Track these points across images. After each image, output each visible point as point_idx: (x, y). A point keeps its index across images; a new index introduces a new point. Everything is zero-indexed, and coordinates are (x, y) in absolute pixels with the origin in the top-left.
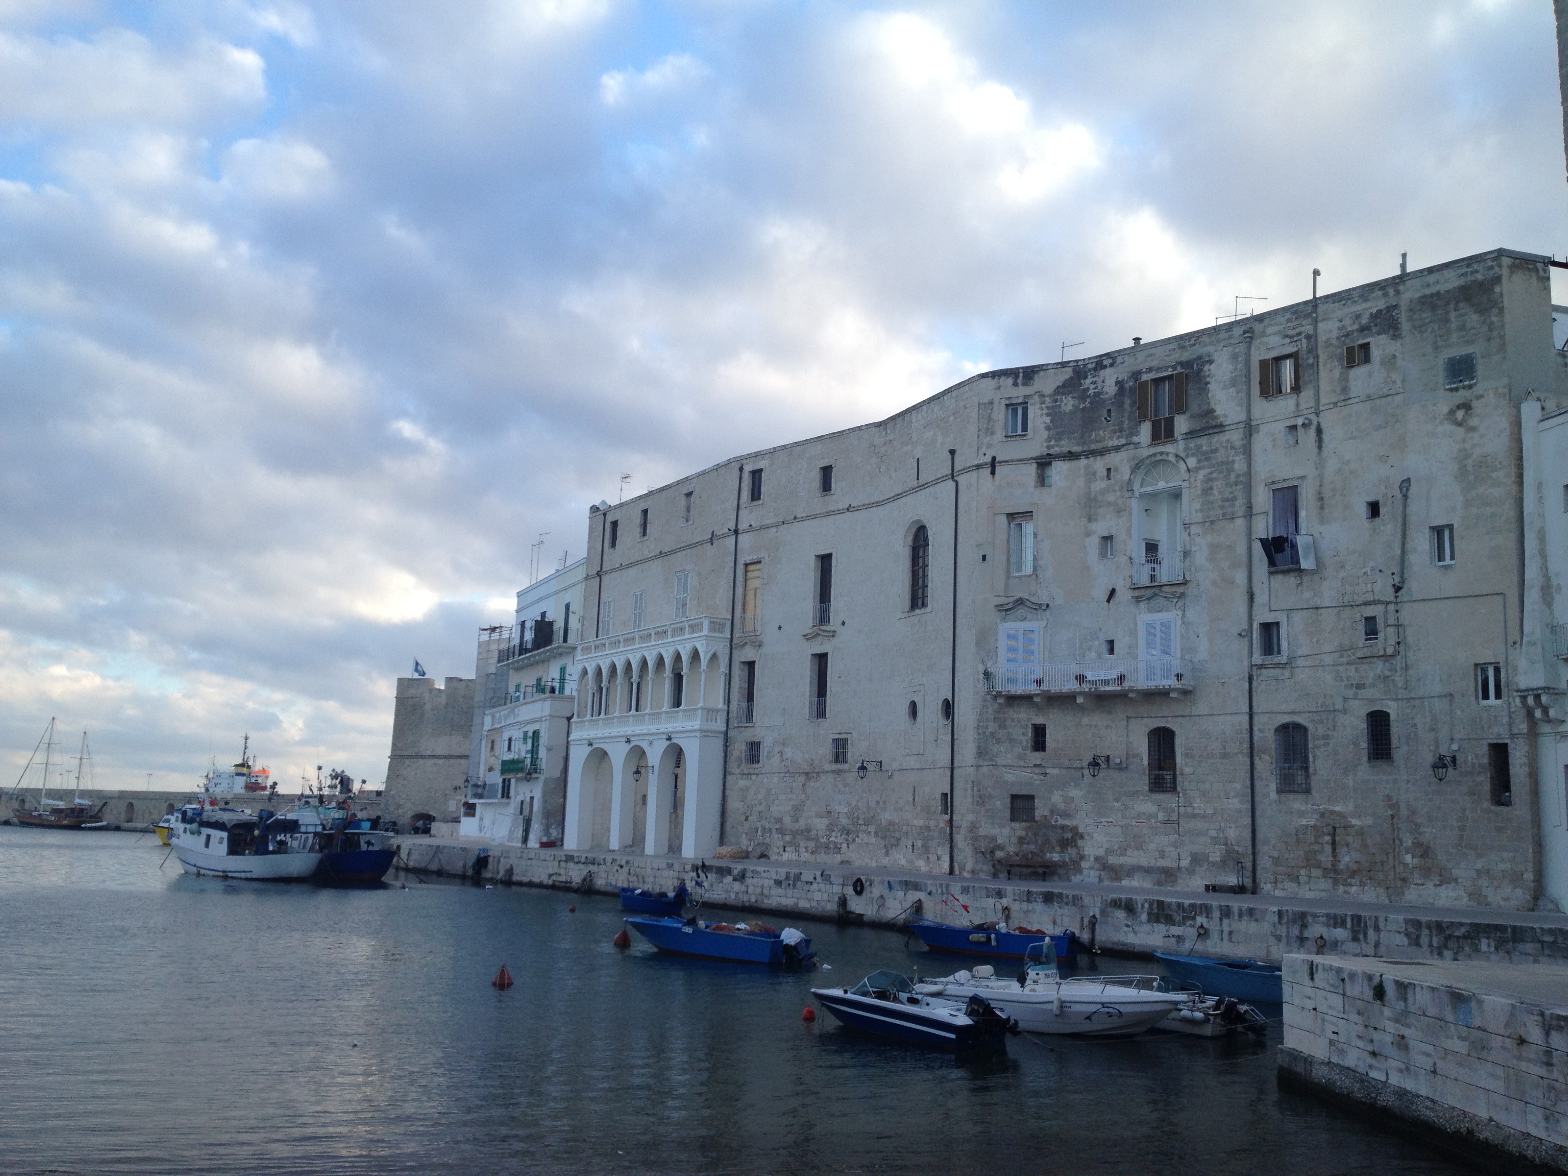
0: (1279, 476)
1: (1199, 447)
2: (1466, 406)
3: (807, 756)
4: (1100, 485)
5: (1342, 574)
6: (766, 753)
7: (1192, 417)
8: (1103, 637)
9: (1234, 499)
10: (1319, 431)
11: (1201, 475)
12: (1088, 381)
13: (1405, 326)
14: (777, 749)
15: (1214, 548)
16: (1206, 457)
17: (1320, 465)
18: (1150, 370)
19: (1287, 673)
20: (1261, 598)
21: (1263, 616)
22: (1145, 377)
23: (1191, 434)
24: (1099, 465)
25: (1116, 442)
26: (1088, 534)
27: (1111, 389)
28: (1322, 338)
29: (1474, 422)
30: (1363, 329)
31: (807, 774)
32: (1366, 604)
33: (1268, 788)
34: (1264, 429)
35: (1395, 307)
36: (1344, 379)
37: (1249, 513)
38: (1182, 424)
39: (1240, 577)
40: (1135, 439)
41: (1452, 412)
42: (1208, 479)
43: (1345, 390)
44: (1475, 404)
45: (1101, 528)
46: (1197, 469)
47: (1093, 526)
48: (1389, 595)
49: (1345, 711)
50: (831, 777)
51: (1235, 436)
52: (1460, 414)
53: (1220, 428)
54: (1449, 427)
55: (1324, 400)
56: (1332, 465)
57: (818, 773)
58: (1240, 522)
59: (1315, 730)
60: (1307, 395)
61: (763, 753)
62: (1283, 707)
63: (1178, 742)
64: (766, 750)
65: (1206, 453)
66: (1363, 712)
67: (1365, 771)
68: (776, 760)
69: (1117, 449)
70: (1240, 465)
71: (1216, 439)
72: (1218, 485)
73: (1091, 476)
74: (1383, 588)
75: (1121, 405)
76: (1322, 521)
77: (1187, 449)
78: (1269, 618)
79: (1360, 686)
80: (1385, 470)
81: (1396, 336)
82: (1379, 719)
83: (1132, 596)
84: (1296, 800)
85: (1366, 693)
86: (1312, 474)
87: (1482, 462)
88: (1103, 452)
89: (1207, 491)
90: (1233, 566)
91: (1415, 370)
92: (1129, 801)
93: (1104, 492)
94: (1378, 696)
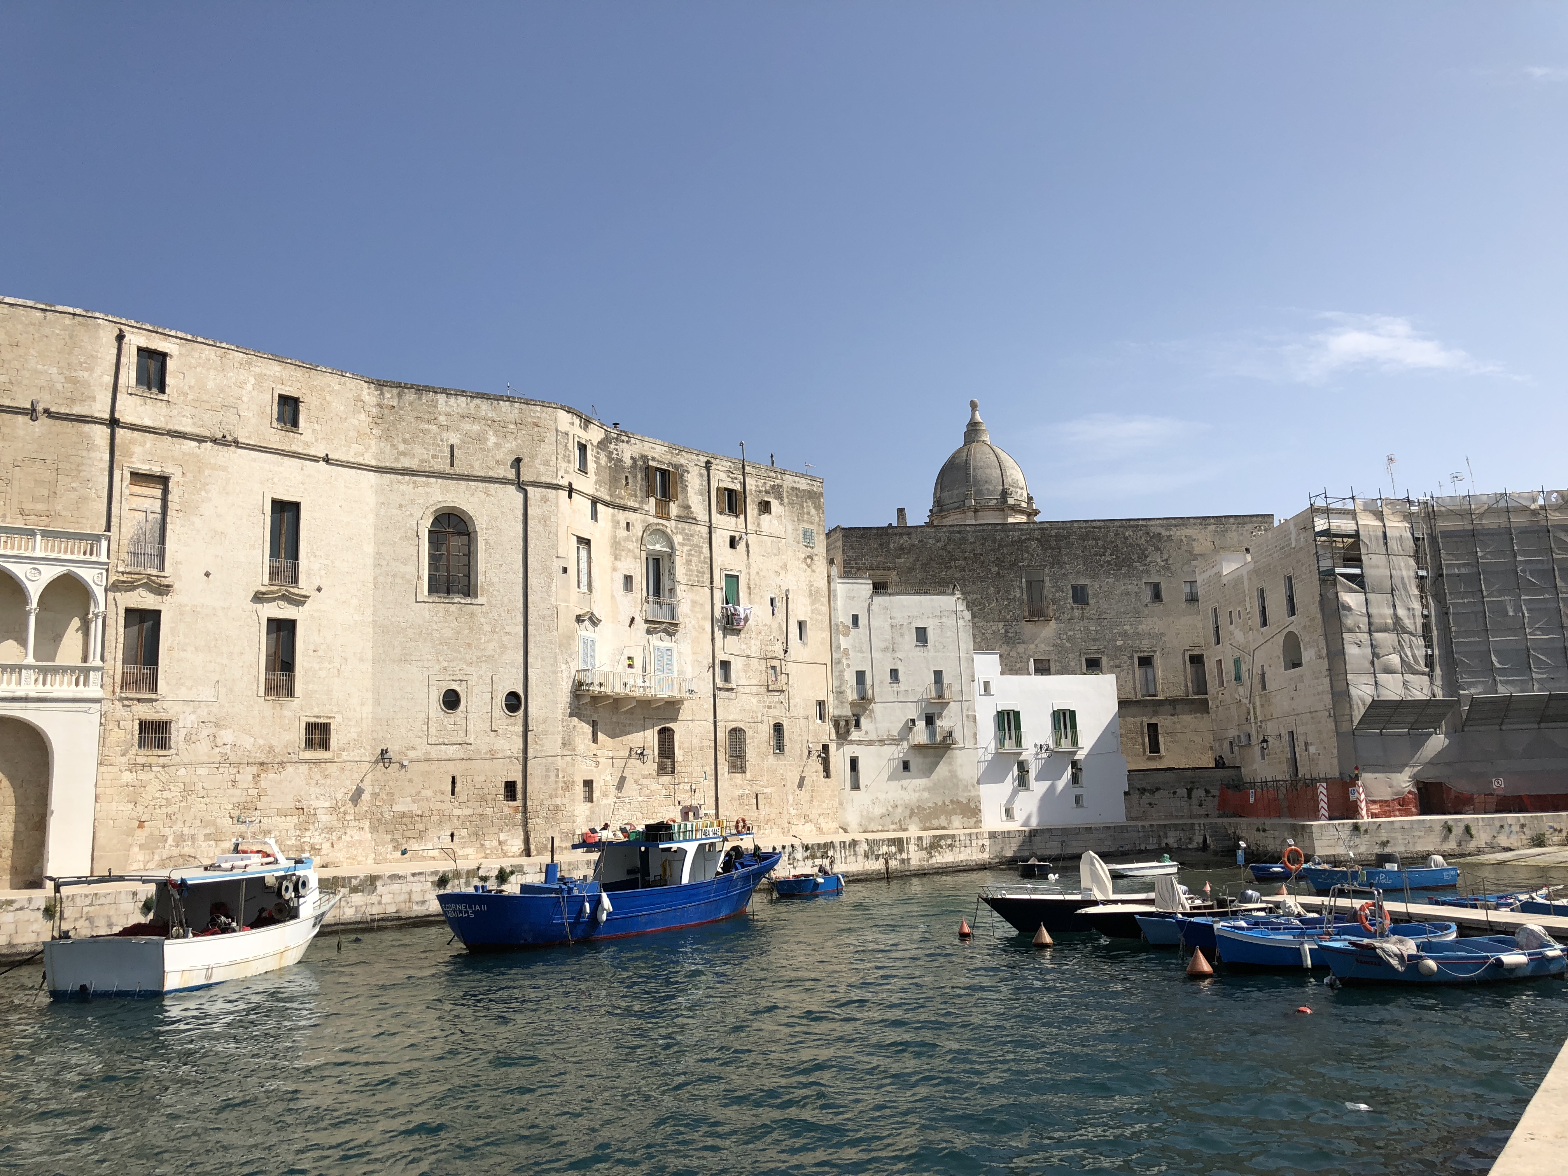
0: (727, 567)
1: (684, 529)
2: (810, 557)
3: (261, 742)
4: (622, 533)
5: (760, 637)
6: (181, 738)
7: (679, 506)
8: (627, 653)
9: (704, 573)
10: (747, 546)
11: (686, 548)
12: (612, 446)
13: (786, 500)
14: (204, 733)
15: (694, 603)
16: (686, 538)
17: (748, 566)
18: (653, 459)
19: (732, 695)
20: (719, 646)
21: (721, 656)
22: (651, 463)
23: (679, 518)
24: (622, 516)
25: (631, 503)
26: (614, 569)
27: (628, 462)
29: (814, 567)
30: (767, 492)
31: (262, 764)
32: (772, 658)
33: (724, 771)
34: (718, 532)
35: (781, 486)
36: (759, 517)
37: (712, 587)
38: (674, 509)
40: (646, 507)
41: (805, 559)
42: (689, 553)
43: (759, 525)
44: (815, 558)
45: (625, 567)
46: (683, 545)
47: (618, 563)
48: (781, 655)
49: (762, 722)
50: (303, 768)
51: (705, 530)
52: (809, 561)
53: (694, 521)
54: (804, 566)
55: (749, 527)
56: (755, 569)
57: (282, 764)
58: (707, 590)
59: (749, 733)
60: (740, 519)
61: (177, 735)
62: (731, 717)
63: (676, 739)
64: (183, 733)
65: (687, 534)
66: (772, 723)
67: (771, 758)
68: (203, 748)
69: (635, 510)
70: (706, 551)
71: (693, 526)
72: (694, 559)
73: (616, 523)
74: (778, 649)
75: (635, 477)
76: (750, 602)
77: (676, 528)
78: (725, 658)
79: (770, 707)
80: (778, 581)
81: (782, 504)
82: (778, 728)
83: (646, 626)
84: (738, 777)
85: (772, 712)
86: (745, 571)
87: (818, 591)
88: (624, 508)
89: (689, 562)
90: (704, 618)
91: (790, 527)
92: (645, 782)
93: (627, 539)
94: (778, 714)
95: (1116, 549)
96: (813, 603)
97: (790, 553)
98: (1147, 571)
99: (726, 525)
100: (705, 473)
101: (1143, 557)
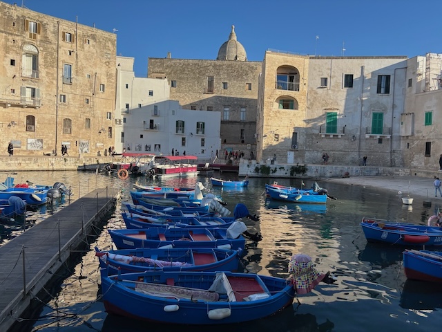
0: (66, 61)
1: (44, 45)
2: (108, 62)
4: (10, 44)
5: (81, 88)
7: (42, 36)
8: (11, 88)
9: (53, 62)
10: (77, 55)
11: (44, 53)
12: (6, 10)
15: (48, 73)
16: (45, 49)
17: (77, 62)
18: (29, 17)
19: (66, 107)
20: (60, 89)
21: (61, 93)
22: (27, 19)
23: (41, 41)
24: (10, 37)
25: (16, 33)
26: (5, 56)
27: (15, 17)
28: (78, 34)
29: (109, 66)
30: (88, 36)
32: (86, 96)
33: (60, 132)
34: (62, 48)
36: (83, 45)
37: (57, 68)
38: (39, 37)
39: (55, 82)
40: (24, 35)
41: (106, 62)
42: (46, 54)
43: (83, 48)
44: (110, 63)
45: (11, 56)
46: (43, 51)
47: (7, 55)
48: (91, 95)
49: (80, 117)
51: (55, 47)
53: (50, 43)
54: (105, 65)
55: (78, 48)
56: (79, 64)
58: (55, 69)
59: (73, 121)
60: (74, 45)
62: (65, 115)
63: (36, 119)
65: (45, 47)
66: (85, 118)
67: (84, 130)
69: (17, 35)
70: (55, 54)
71: (49, 45)
72: (49, 57)
73: (7, 40)
74: (90, 93)
75: (18, 23)
76: (77, 75)
77: (40, 44)
78: (63, 94)
79: (84, 113)
80: (92, 69)
81: (95, 41)
82: (88, 120)
83: (21, 79)
84: (67, 135)
85: (86, 114)
86: (75, 64)
87: (111, 74)
88: (12, 34)
89: (45, 58)
90: (53, 79)
91: (99, 51)
92: (19, 133)
93: (12, 46)
94: (88, 115)
95: (238, 71)
96: (108, 79)
97: (98, 59)
98: (247, 80)
99: (66, 46)
100: (57, 26)
101: (247, 74)
